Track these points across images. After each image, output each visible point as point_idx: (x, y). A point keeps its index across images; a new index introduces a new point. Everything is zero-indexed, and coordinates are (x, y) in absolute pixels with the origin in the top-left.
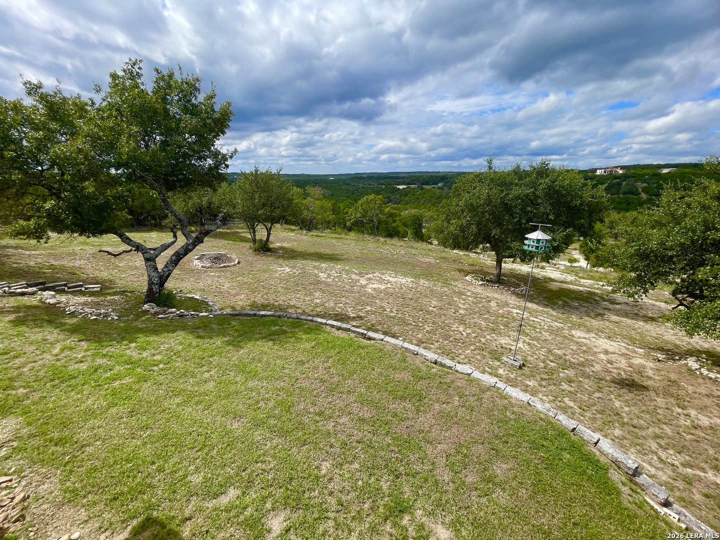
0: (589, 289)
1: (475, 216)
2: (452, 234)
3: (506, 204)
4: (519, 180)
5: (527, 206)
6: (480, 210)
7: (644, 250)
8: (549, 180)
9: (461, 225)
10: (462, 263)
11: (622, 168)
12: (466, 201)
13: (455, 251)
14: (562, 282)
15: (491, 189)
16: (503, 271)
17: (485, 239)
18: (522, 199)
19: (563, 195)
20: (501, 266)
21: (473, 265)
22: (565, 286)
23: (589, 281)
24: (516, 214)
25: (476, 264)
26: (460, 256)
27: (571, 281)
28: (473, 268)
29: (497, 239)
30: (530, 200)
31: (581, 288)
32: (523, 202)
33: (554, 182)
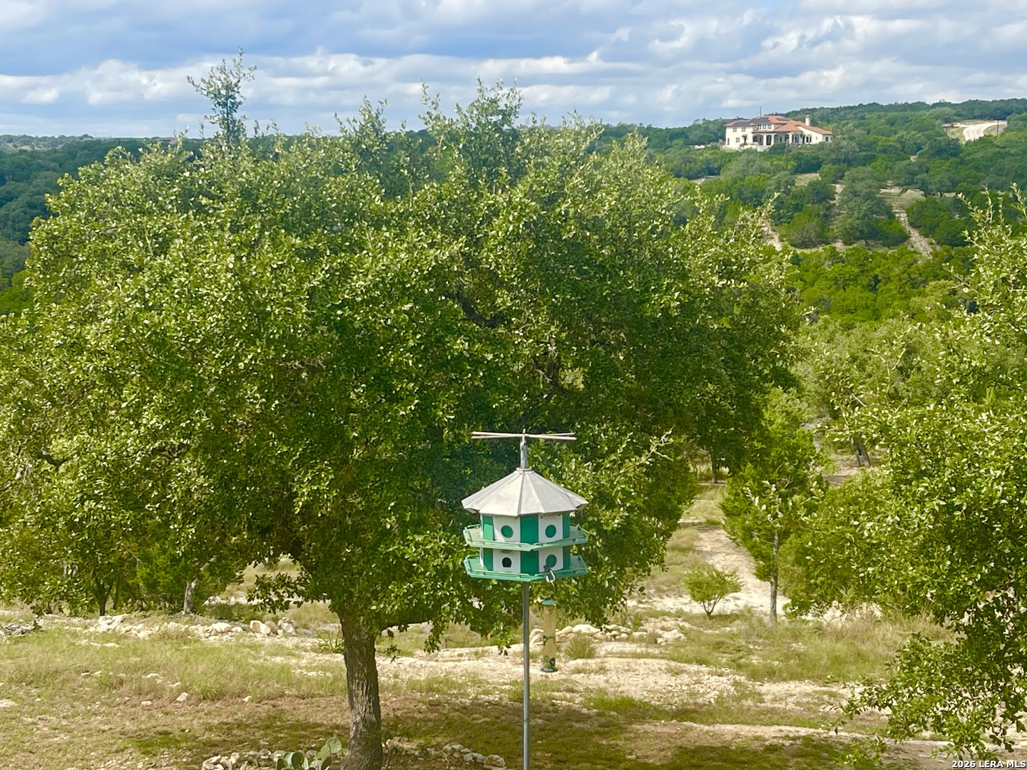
0: (803, 731)
1: (187, 404)
2: (71, 526)
3: (342, 327)
4: (390, 195)
5: (448, 330)
6: (211, 366)
7: (968, 512)
8: (530, 194)
9: (119, 465)
10: (155, 692)
11: (820, 118)
12: (125, 322)
13: (102, 624)
14: (683, 714)
15: (252, 246)
16: (389, 704)
17: (264, 532)
18: (417, 298)
19: (602, 267)
20: (372, 674)
21: (218, 696)
22: (700, 732)
23: (795, 687)
24: (399, 376)
25: (234, 685)
26: (136, 647)
27: (720, 700)
28: (220, 714)
29: (330, 521)
30: (458, 297)
31: (770, 733)
32: (428, 309)
33: (551, 202)
